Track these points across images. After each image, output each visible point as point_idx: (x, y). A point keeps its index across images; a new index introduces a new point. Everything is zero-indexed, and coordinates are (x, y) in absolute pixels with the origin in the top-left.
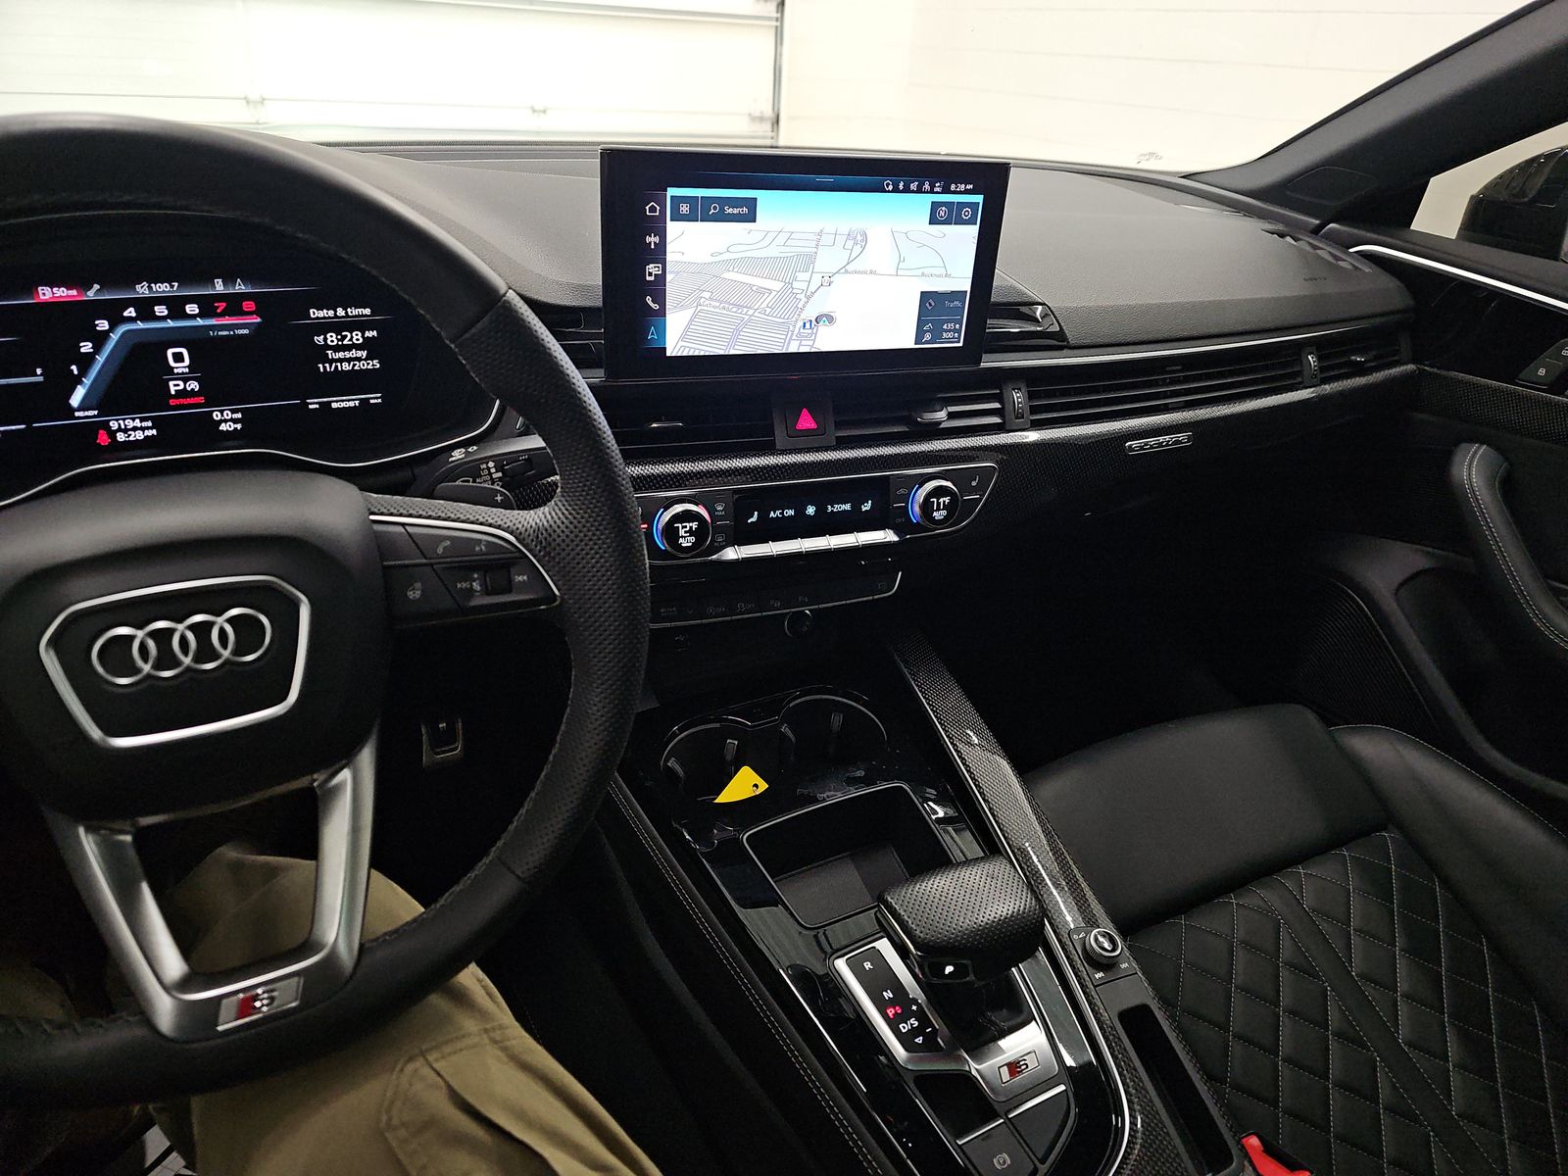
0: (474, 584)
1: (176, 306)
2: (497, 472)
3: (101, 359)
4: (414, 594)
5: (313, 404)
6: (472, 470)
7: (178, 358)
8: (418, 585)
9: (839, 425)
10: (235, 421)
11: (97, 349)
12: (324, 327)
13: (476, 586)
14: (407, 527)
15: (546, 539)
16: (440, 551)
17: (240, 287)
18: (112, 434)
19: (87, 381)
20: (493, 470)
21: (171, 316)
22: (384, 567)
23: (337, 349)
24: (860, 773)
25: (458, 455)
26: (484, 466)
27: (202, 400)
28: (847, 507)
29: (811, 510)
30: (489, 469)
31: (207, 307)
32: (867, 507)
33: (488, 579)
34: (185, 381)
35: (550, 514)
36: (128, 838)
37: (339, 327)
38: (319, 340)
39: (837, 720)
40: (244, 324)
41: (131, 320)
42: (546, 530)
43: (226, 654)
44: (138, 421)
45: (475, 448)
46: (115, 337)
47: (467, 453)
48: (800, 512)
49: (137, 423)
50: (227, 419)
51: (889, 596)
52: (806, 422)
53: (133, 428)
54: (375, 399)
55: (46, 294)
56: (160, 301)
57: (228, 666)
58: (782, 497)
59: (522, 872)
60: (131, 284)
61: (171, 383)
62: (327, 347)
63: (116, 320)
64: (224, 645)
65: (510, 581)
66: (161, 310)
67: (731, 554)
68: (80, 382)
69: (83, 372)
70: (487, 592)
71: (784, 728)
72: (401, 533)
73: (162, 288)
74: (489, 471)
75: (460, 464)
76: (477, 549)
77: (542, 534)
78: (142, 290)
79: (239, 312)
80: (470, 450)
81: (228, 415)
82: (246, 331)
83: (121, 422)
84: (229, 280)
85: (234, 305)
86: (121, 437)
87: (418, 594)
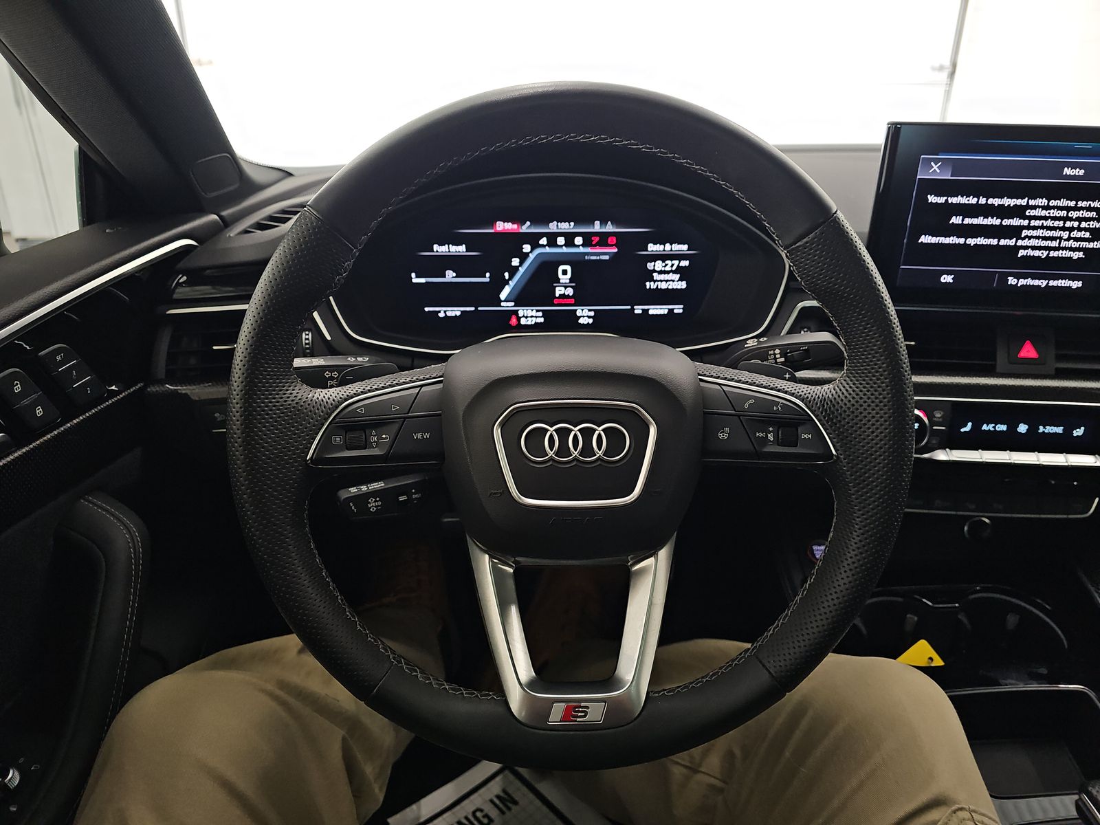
0: (769, 435)
1: (570, 238)
2: (781, 357)
3: (522, 270)
4: (723, 436)
5: (638, 310)
6: (762, 354)
7: (565, 272)
8: (727, 429)
9: (1060, 358)
10: (589, 317)
11: (521, 263)
12: (655, 257)
13: (770, 437)
14: (723, 387)
15: (830, 408)
16: (747, 406)
17: (610, 228)
18: (519, 319)
19: (512, 283)
20: (778, 356)
21: (566, 245)
22: (705, 413)
23: (661, 272)
24: (1044, 671)
25: (751, 343)
26: (772, 352)
27: (573, 301)
28: (1060, 430)
29: (1023, 428)
30: (775, 354)
31: (588, 240)
32: (1079, 432)
33: (780, 433)
34: (566, 287)
35: (834, 389)
36: (511, 570)
37: (664, 257)
38: (650, 266)
39: (1012, 620)
40: (605, 253)
41: (543, 246)
42: (831, 401)
43: (600, 453)
44: (534, 311)
45: (765, 339)
46: (532, 256)
47: (759, 343)
48: (1013, 428)
49: (534, 313)
50: (585, 315)
51: (1084, 518)
52: (1028, 352)
53: (530, 315)
54: (678, 309)
55: (501, 226)
56: (561, 234)
57: (599, 463)
58: (995, 414)
59: (776, 672)
60: (546, 222)
61: (557, 289)
62: (654, 271)
63: (535, 245)
64: (600, 447)
65: (797, 436)
66: (561, 241)
67: (941, 455)
68: (508, 284)
69: (511, 277)
70: (777, 442)
71: (961, 617)
72: (719, 390)
73: (565, 227)
74: (775, 356)
75: (753, 350)
76: (775, 408)
77: (827, 404)
78: (553, 227)
79: (605, 244)
80: (761, 340)
81: (586, 313)
82: (607, 257)
83: (525, 311)
84: (604, 223)
85: (603, 239)
86: (523, 321)
87: (726, 436)
